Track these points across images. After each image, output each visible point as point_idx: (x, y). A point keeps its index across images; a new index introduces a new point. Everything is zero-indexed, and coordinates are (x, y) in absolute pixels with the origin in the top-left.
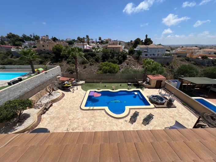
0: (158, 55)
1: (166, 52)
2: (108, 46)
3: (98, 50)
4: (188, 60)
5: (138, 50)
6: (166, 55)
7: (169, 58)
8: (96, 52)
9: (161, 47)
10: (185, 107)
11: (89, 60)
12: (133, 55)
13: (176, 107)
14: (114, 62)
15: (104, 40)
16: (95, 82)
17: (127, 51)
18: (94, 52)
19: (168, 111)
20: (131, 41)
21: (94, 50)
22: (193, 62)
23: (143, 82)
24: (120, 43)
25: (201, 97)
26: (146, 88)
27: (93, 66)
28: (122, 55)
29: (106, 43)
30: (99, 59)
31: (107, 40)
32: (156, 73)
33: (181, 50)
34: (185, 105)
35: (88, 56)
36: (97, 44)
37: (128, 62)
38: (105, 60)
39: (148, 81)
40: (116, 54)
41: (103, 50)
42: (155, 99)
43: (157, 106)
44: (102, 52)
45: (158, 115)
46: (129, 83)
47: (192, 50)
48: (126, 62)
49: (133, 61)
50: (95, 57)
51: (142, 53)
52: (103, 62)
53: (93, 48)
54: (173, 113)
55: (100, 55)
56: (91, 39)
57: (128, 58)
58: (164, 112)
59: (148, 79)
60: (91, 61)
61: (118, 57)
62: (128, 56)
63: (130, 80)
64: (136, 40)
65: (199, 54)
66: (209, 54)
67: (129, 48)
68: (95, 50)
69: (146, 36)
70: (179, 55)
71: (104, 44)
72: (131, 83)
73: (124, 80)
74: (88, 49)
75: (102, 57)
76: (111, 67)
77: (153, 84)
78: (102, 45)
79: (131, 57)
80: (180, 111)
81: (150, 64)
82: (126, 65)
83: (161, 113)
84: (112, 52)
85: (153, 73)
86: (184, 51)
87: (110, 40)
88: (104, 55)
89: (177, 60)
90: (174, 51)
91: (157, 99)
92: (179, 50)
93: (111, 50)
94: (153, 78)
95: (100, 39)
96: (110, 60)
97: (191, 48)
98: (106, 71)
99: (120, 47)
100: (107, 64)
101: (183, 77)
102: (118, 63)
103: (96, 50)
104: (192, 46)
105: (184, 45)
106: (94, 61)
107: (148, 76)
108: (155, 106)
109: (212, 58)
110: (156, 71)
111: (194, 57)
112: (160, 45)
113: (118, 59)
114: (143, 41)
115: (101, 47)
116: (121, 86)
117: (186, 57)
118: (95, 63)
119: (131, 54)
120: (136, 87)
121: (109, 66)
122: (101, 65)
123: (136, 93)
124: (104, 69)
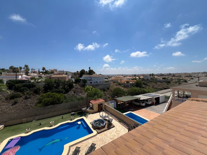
0: (100, 82)
1: (105, 80)
2: (53, 76)
3: (39, 80)
4: (120, 84)
5: (83, 79)
6: (105, 82)
7: (108, 84)
8: (36, 82)
9: (101, 76)
10: (120, 124)
11: (23, 93)
12: (79, 84)
13: (114, 127)
14: (59, 92)
15: (49, 70)
16: (23, 122)
17: (74, 80)
18: (33, 83)
19: (108, 133)
20: (77, 72)
21: (32, 81)
22: (123, 86)
23: (87, 108)
24: (66, 73)
25: (130, 111)
26: (89, 114)
27: (29, 100)
28: (68, 84)
29: (51, 73)
30: (40, 90)
31: (53, 70)
32: (97, 97)
33: (114, 78)
34: (121, 122)
35: (22, 88)
36: (39, 74)
37: (75, 90)
38: (48, 90)
39: (91, 106)
40: (61, 84)
41: (45, 80)
42: (97, 123)
43: (99, 131)
44: (44, 82)
45: (100, 141)
46: (72, 113)
47: (120, 77)
48: (73, 90)
49: (80, 89)
50: (34, 88)
51: (87, 82)
52: (45, 93)
53: (32, 79)
54: (113, 133)
55: (41, 86)
56: (32, 69)
57: (75, 87)
58: (106, 135)
59: (91, 104)
60: (27, 94)
61: (64, 86)
62: (74, 85)
63: (74, 109)
64: (81, 70)
65: (124, 80)
66: (130, 80)
67: (75, 77)
68: (35, 80)
69: (90, 68)
70: (114, 81)
71: (49, 74)
72: (74, 112)
73: (67, 111)
74: (23, 80)
75: (43, 88)
76: (54, 98)
77: (96, 108)
78: (45, 75)
79: (78, 85)
80: (118, 130)
81: (89, 90)
82: (73, 93)
83: (103, 138)
84: (57, 81)
85: (94, 98)
86: (116, 78)
87: (56, 70)
88: (46, 86)
89: (113, 85)
90: (110, 79)
91: (99, 123)
92: (113, 78)
93: (56, 80)
94: (94, 103)
95: (44, 69)
96: (54, 90)
97: (119, 76)
98: (48, 103)
99: (66, 77)
100: (49, 95)
101: (116, 98)
102: (63, 92)
103: (37, 80)
104: (120, 75)
105: (116, 75)
106: (32, 92)
107: (90, 101)
108: (97, 132)
109: (131, 82)
110: (96, 96)
111: (123, 82)
112: (100, 74)
113: (64, 89)
114: (88, 72)
115: (43, 77)
116: (63, 118)
117: (118, 82)
118: (33, 95)
119: (78, 83)
120: (80, 116)
121: (51, 97)
122: (41, 97)
123: (79, 123)
124: (45, 101)
